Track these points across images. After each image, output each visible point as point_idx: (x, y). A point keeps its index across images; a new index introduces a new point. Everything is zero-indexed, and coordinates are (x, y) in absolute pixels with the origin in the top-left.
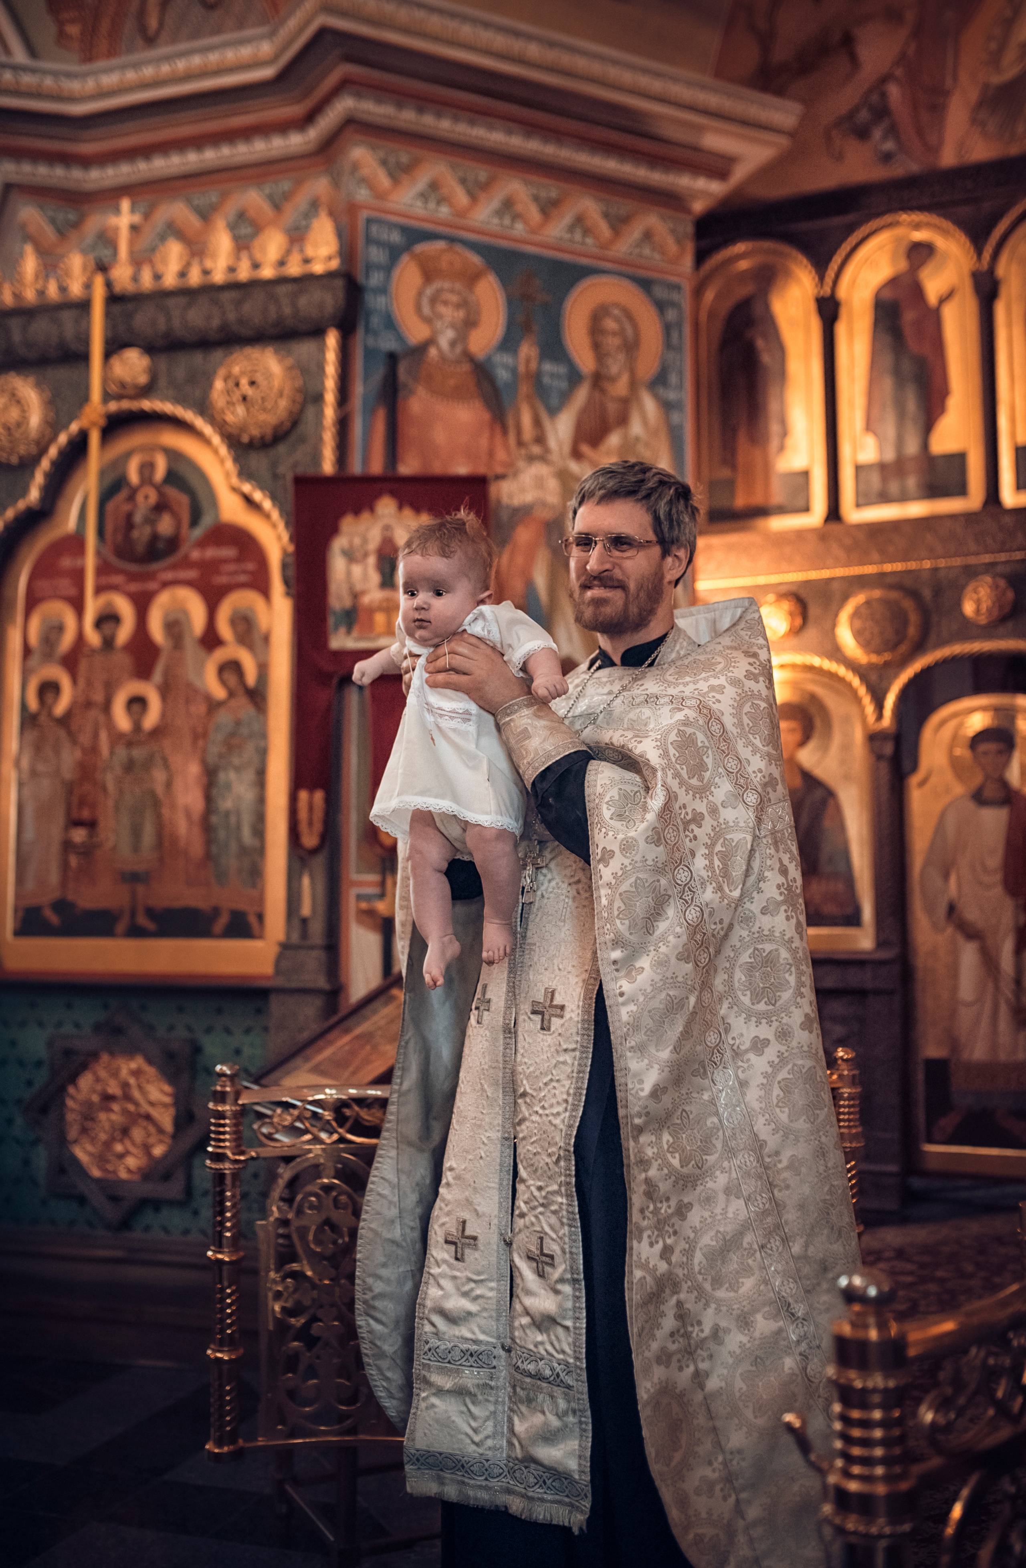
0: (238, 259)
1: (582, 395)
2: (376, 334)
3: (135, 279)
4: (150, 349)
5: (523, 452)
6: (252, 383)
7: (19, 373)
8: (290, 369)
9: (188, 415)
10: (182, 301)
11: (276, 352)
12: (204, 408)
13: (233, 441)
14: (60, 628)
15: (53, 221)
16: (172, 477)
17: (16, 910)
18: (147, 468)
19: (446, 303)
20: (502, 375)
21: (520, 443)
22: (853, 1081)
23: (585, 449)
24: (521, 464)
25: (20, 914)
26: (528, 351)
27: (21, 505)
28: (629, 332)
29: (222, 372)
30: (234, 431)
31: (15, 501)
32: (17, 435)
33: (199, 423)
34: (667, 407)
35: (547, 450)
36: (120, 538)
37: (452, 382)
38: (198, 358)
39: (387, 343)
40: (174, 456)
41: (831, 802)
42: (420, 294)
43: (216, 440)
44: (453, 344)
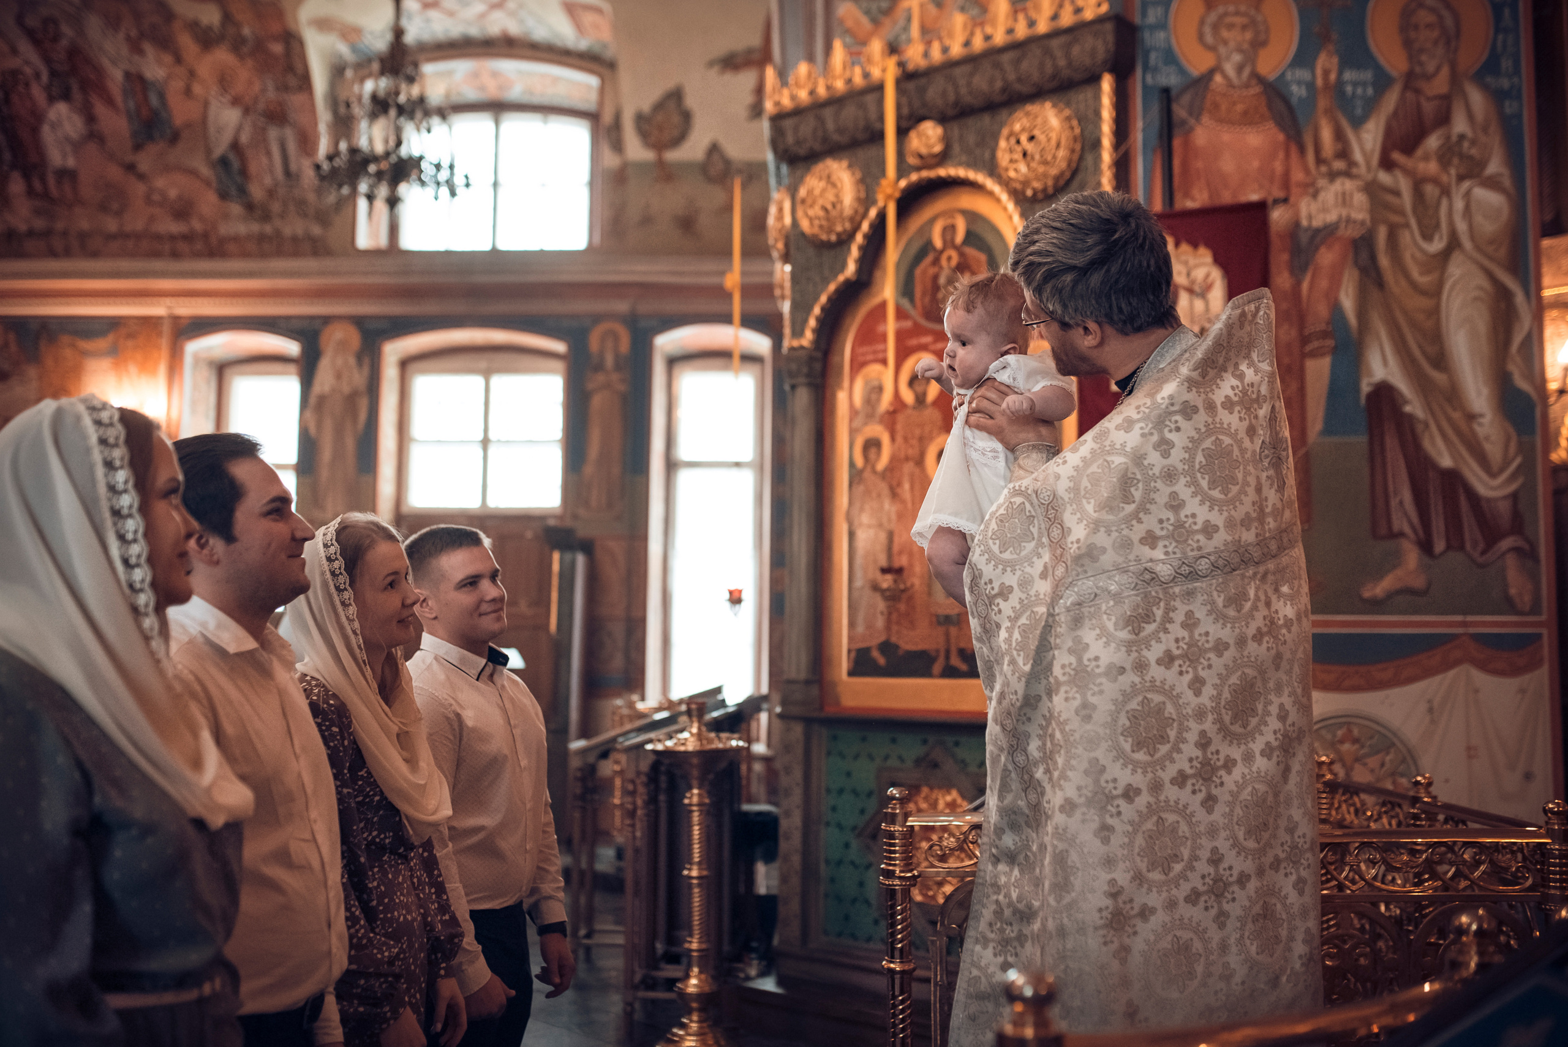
0: (1016, 20)
1: (1391, 100)
2: (1155, 70)
3: (926, 54)
4: (942, 119)
5: (1324, 169)
6: (1032, 138)
7: (835, 159)
8: (1068, 119)
9: (980, 177)
10: (966, 69)
11: (1054, 106)
12: (993, 170)
13: (1018, 196)
14: (880, 389)
15: (867, 12)
16: (971, 237)
17: (849, 651)
18: (949, 230)
19: (1231, 27)
20: (1297, 91)
21: (1320, 161)
23: (1397, 156)
24: (1322, 182)
25: (853, 654)
26: (1326, 62)
27: (841, 278)
28: (1449, 22)
29: (1005, 132)
30: (1018, 186)
31: (836, 276)
32: (834, 213)
33: (990, 184)
34: (1498, 97)
35: (1352, 164)
36: (927, 300)
37: (1240, 108)
38: (986, 119)
39: (1169, 78)
40: (972, 217)
42: (1202, 22)
43: (1004, 197)
44: (1240, 69)
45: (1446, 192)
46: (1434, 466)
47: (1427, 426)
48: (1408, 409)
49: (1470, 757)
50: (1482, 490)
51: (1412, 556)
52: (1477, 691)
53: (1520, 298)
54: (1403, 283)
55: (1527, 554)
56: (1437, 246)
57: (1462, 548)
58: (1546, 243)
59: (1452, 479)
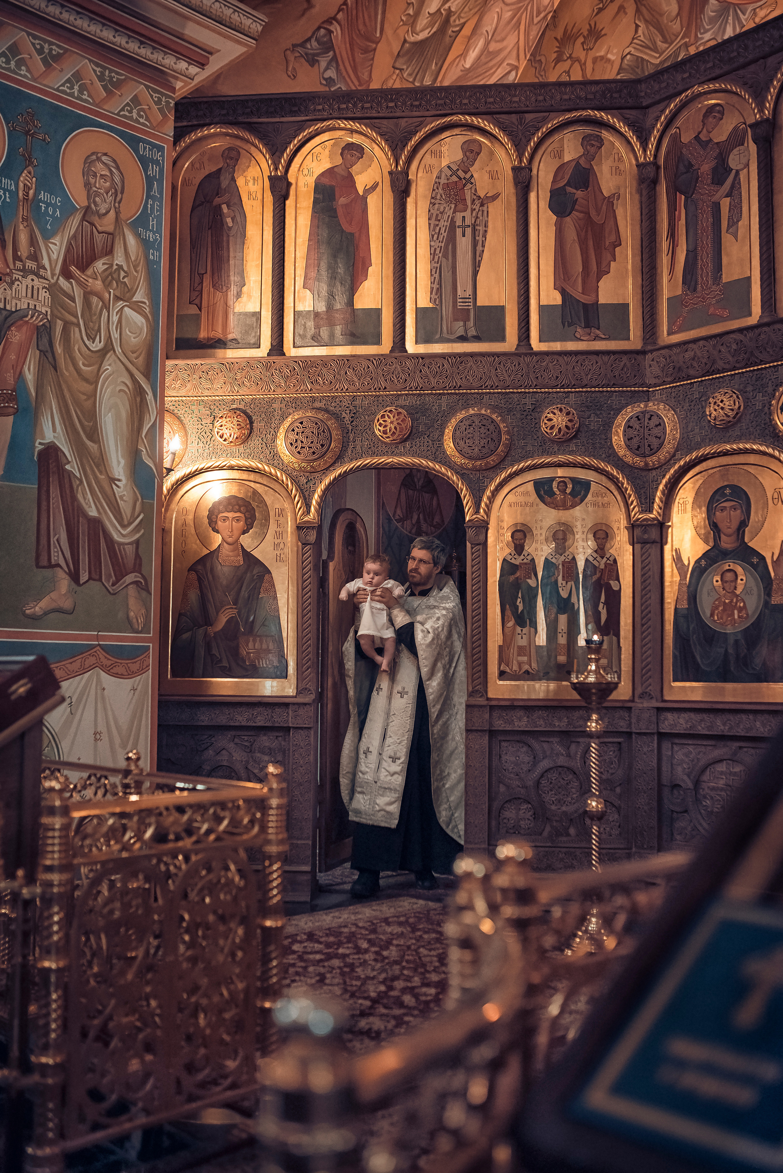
1: (74, 222)
20: (3, 196)
21: (16, 258)
22: (281, 793)
23: (73, 270)
26: (27, 179)
28: (117, 179)
41: (267, 577)
45: (106, 306)
46: (85, 515)
47: (81, 481)
48: (68, 467)
49: (96, 740)
50: (116, 537)
51: (64, 583)
52: (104, 689)
53: (150, 397)
54: (71, 368)
55: (143, 587)
56: (97, 346)
57: (100, 580)
58: (169, 363)
59: (96, 525)
